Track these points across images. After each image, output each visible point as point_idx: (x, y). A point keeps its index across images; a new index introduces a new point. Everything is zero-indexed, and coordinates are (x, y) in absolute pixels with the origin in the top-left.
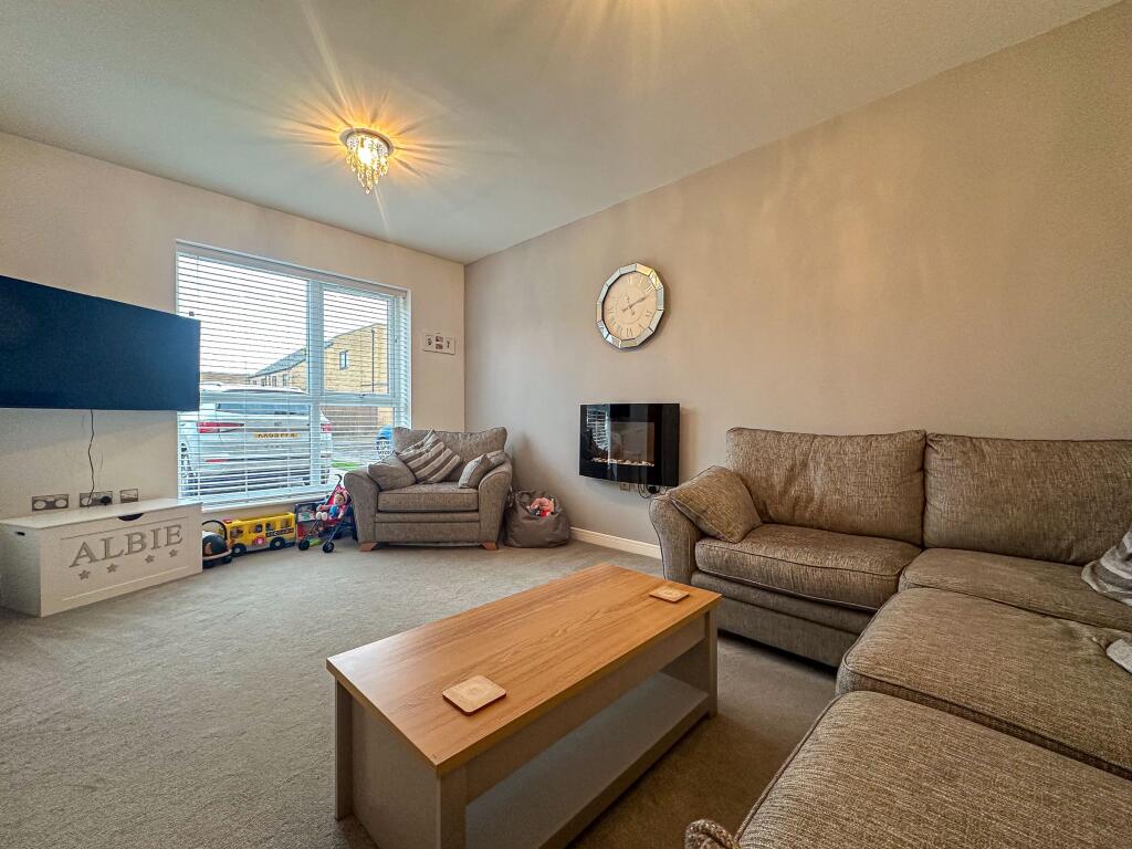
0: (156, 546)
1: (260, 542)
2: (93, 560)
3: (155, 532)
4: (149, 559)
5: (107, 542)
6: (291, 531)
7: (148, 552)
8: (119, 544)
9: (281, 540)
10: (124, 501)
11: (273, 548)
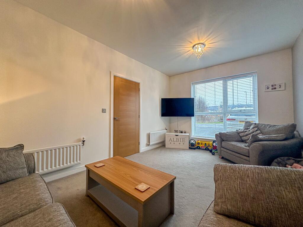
0: (181, 142)
1: (203, 147)
2: (172, 141)
3: (181, 139)
4: (180, 144)
5: (173, 138)
6: (210, 147)
7: (179, 142)
8: (175, 140)
9: (208, 148)
10: (184, 133)
11: (206, 149)
